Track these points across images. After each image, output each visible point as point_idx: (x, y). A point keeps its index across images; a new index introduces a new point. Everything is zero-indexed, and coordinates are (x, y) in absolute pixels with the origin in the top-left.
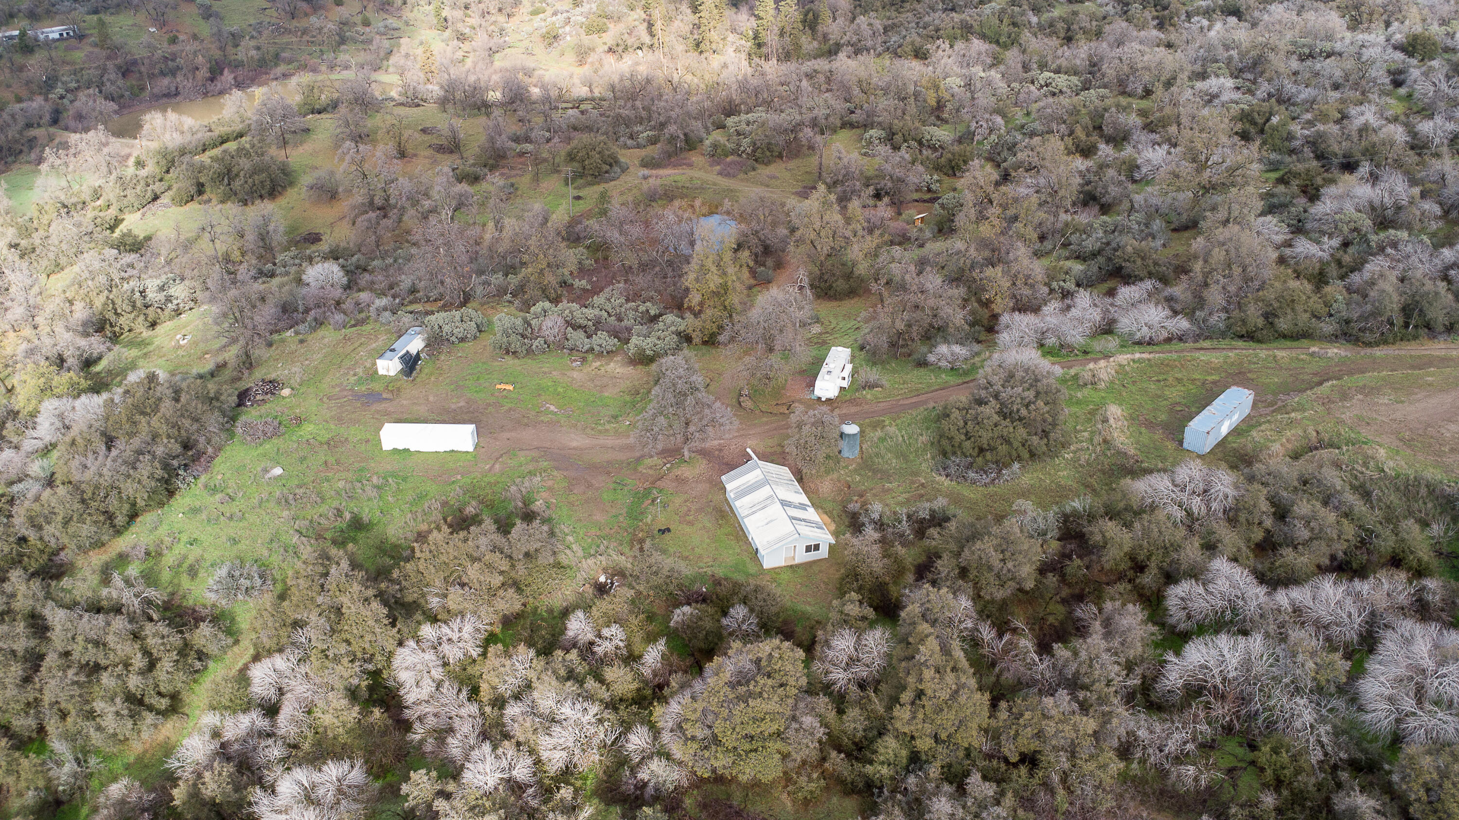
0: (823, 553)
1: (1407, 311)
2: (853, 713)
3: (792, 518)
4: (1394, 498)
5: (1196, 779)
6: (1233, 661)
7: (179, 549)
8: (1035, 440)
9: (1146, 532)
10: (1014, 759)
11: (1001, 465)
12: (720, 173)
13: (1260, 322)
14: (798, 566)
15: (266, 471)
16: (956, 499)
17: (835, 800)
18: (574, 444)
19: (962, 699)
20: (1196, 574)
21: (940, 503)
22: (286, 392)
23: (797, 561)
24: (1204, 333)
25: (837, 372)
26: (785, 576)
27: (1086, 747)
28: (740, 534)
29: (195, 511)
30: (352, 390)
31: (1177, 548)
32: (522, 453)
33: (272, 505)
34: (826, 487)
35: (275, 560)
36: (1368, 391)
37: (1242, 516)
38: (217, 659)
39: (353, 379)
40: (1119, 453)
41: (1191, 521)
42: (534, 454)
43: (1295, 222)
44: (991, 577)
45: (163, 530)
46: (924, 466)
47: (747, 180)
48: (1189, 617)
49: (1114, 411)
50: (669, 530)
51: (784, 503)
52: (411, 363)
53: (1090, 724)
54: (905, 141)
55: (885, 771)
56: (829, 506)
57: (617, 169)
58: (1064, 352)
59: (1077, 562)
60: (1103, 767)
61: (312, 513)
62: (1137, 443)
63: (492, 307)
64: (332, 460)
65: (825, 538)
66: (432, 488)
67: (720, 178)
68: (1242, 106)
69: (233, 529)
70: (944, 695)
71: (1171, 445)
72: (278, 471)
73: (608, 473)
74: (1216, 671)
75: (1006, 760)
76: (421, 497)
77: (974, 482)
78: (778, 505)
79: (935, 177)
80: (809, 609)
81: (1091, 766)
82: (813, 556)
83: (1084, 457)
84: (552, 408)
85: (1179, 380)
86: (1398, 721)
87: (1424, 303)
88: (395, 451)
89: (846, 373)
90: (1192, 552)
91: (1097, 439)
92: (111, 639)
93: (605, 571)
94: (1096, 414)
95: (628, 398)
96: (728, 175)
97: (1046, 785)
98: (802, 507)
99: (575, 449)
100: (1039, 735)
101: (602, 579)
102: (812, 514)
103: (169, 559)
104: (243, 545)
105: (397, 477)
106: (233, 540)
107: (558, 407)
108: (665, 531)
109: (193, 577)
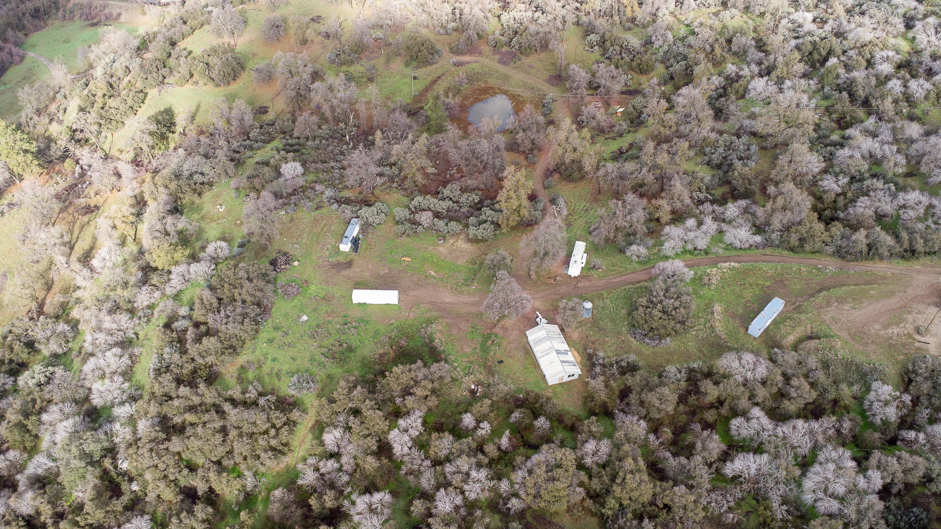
0: (576, 377)
1: (870, 246)
2: (595, 481)
3: (563, 362)
4: (840, 370)
5: (733, 519)
6: (753, 467)
7: (269, 363)
8: (678, 326)
9: (725, 389)
10: (661, 506)
11: (661, 338)
12: (500, 62)
13: (797, 244)
14: (564, 383)
15: (299, 317)
16: (639, 353)
17: (588, 518)
18: (448, 300)
19: (642, 487)
20: (744, 414)
21: (633, 358)
22: (296, 263)
23: (564, 381)
24: (768, 243)
25: (579, 261)
26: (558, 390)
27: (691, 506)
28: (536, 365)
29: (271, 341)
30: (328, 261)
31: (738, 398)
32: (422, 306)
33: (306, 338)
34: (576, 335)
35: (314, 370)
36: (841, 300)
37: (769, 382)
38: (300, 424)
39: (327, 253)
40: (717, 336)
41: (745, 383)
42: (430, 306)
43: (827, 155)
44: (655, 409)
45: (258, 352)
46: (624, 329)
47: (516, 68)
48: (739, 434)
49: (718, 308)
50: (502, 361)
51: (558, 352)
52: (355, 242)
53: (692, 498)
54: (612, 46)
55: (610, 513)
56: (577, 346)
57: (436, 56)
58: (696, 252)
59: (694, 397)
60: (696, 514)
61: (326, 342)
62: (726, 329)
63: (388, 193)
64: (329, 310)
65: (577, 371)
66: (382, 328)
67: (499, 65)
68: (814, 38)
69: (291, 352)
70: (635, 485)
71: (742, 330)
72: (305, 318)
73: (468, 321)
74: (746, 472)
75: (658, 507)
76: (377, 332)
77: (648, 344)
78: (555, 353)
79: (630, 77)
80: (571, 409)
81: (691, 514)
82: (571, 378)
83: (701, 334)
84: (433, 273)
85: (751, 285)
86: (815, 501)
87: (878, 245)
88: (360, 304)
89: (584, 260)
90: (744, 403)
91: (708, 325)
92: (258, 422)
93: (474, 382)
94: (708, 308)
95: (470, 266)
96: (505, 64)
97: (673, 519)
98: (566, 352)
99: (448, 303)
100: (672, 500)
101: (473, 387)
102: (570, 357)
103: (266, 369)
104: (298, 362)
105: (363, 321)
106: (293, 359)
107: (435, 272)
108: (501, 362)
109: (279, 380)
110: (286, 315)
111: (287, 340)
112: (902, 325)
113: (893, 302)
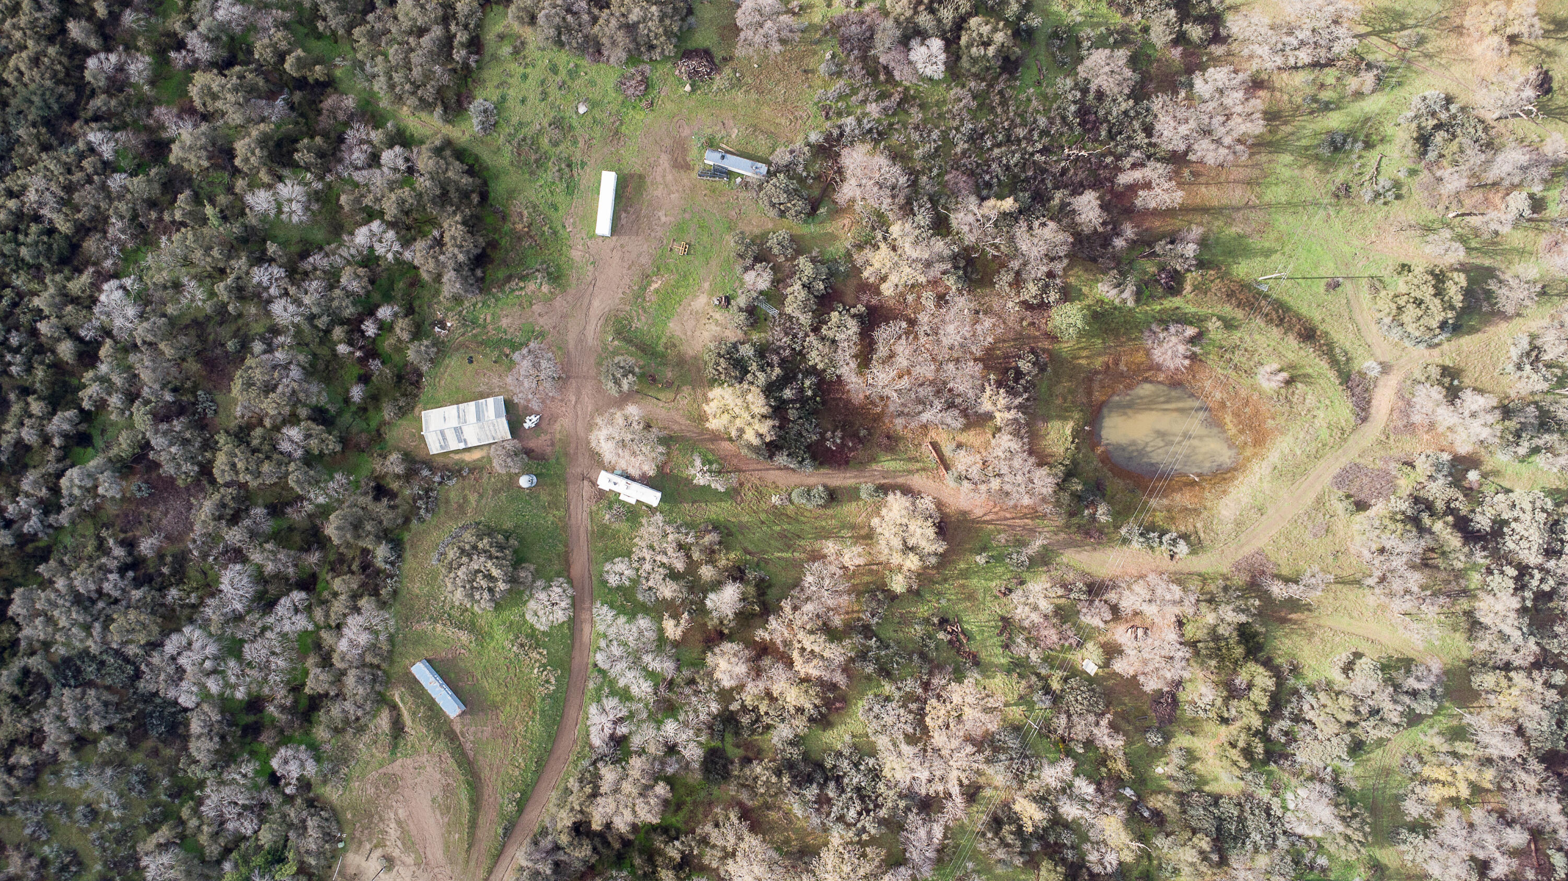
7: (520, 70)
15: (585, 102)
42: (588, 278)
66: (560, 214)
69: (533, 97)
84: (655, 286)
102: (451, 446)
104: (519, 109)
105: (571, 189)
106: (523, 101)
107: (657, 291)
108: (471, 361)
109: (497, 87)
110: (592, 83)
111: (553, 91)
112: (399, 843)
113: (436, 852)
